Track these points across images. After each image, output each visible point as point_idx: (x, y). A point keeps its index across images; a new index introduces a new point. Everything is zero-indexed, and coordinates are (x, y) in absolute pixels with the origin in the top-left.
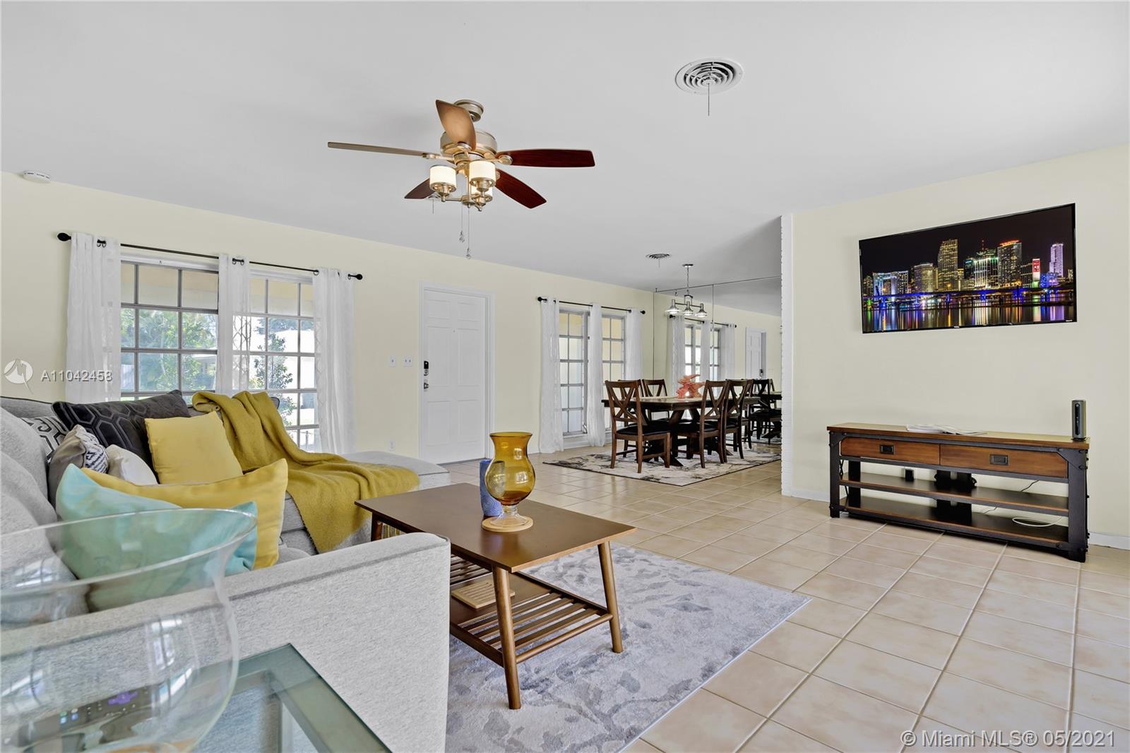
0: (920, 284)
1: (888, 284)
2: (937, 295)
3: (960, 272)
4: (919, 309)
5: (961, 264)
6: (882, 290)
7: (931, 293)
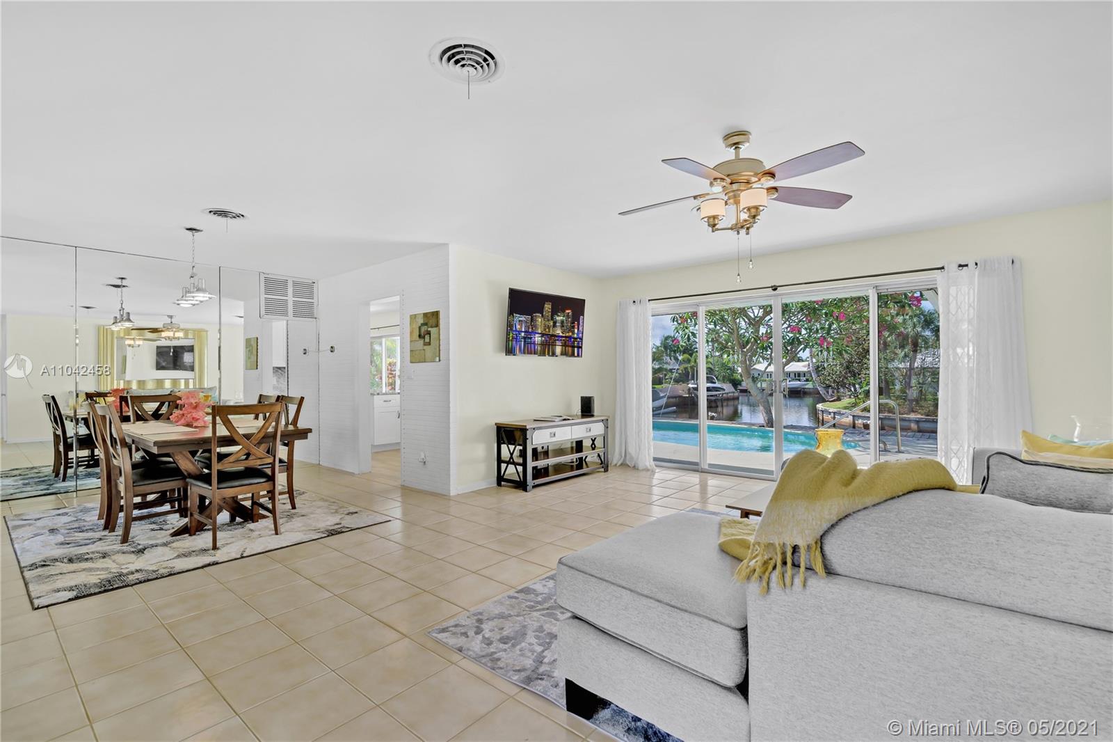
0: (535, 326)
1: (520, 321)
2: (543, 335)
3: (552, 324)
4: (534, 343)
5: (552, 319)
6: (518, 327)
7: (540, 334)
